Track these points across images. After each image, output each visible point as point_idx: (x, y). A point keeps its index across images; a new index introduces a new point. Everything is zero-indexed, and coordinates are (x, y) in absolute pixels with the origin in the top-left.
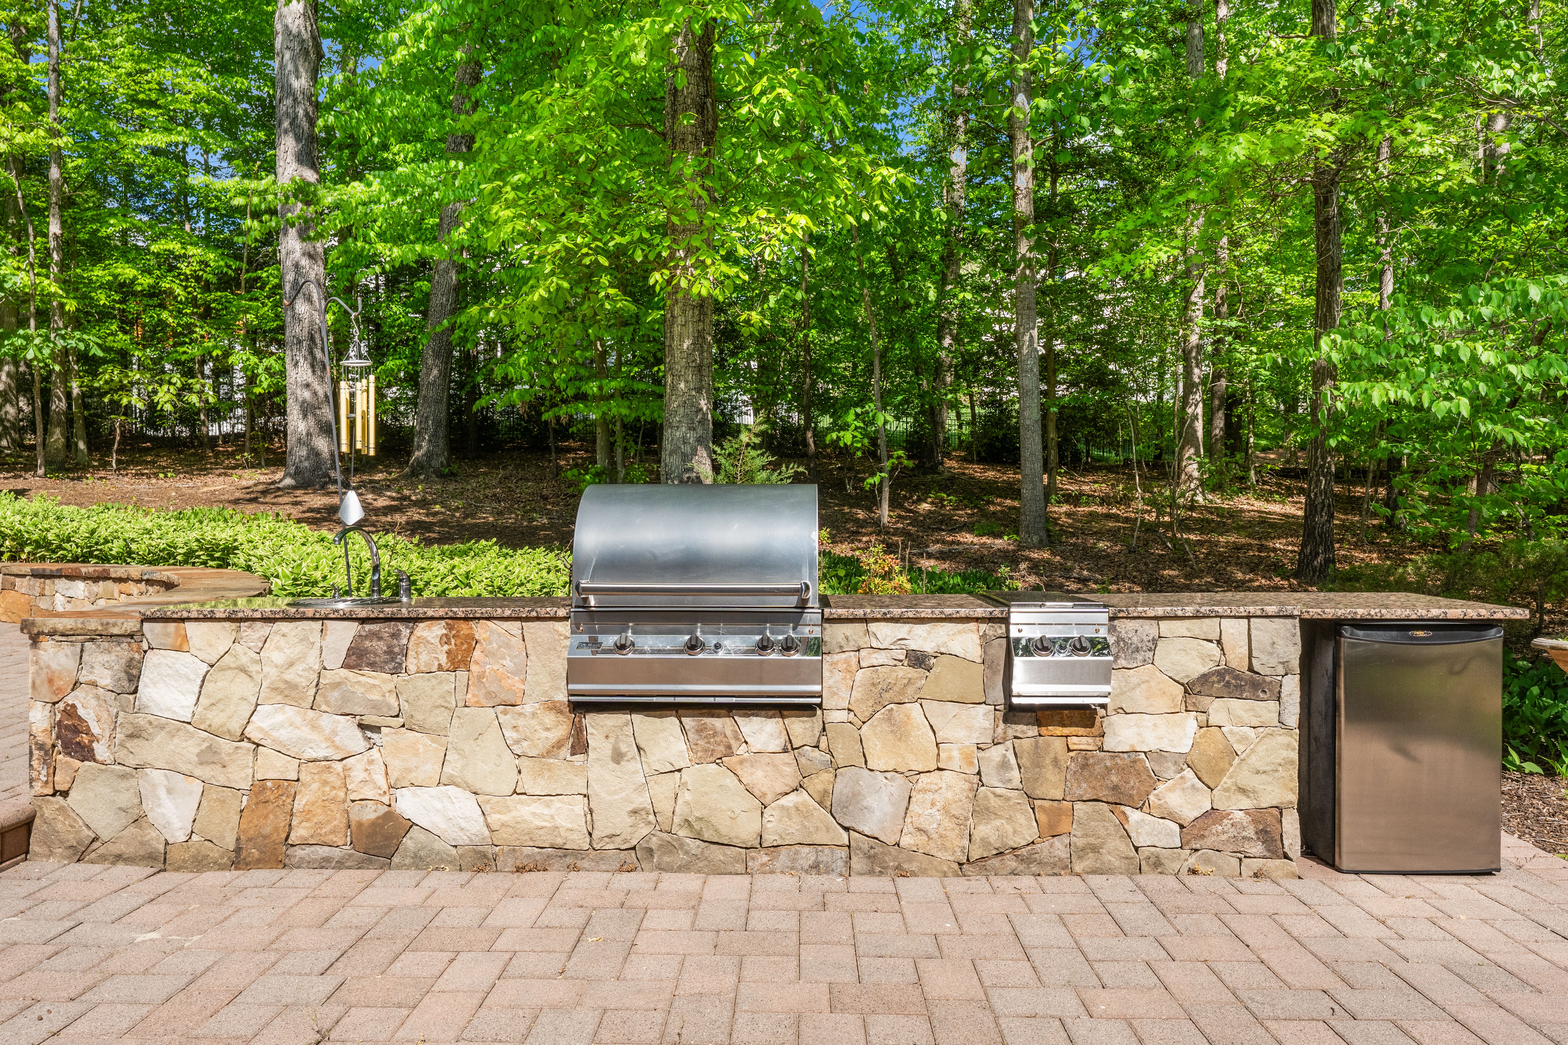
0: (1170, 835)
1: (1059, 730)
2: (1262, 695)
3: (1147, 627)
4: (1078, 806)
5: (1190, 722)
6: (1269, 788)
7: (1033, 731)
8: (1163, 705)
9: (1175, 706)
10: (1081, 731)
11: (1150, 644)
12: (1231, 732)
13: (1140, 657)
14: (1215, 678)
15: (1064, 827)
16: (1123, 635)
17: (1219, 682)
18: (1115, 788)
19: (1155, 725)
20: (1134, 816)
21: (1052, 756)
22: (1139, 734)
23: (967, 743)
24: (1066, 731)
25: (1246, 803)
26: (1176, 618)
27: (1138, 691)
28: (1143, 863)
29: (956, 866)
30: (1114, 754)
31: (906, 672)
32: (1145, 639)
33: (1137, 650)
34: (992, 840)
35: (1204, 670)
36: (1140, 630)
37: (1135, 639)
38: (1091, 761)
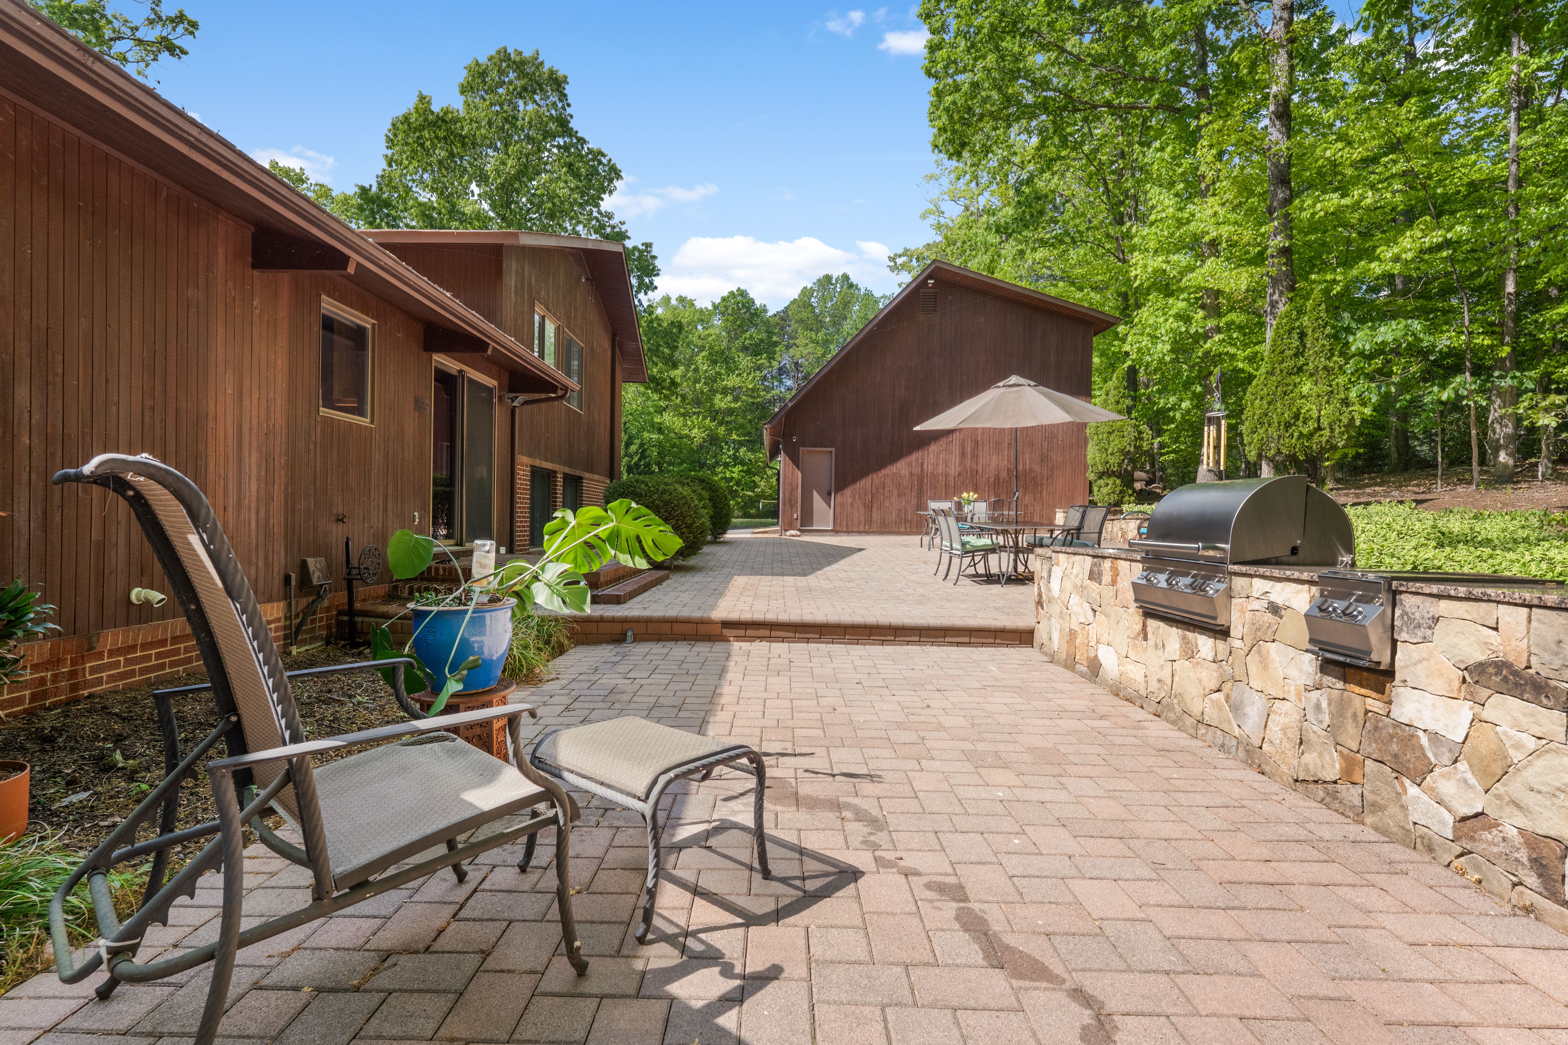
0: (1443, 823)
1: (1357, 689)
2: (1545, 701)
3: (1428, 604)
4: (1368, 762)
5: (1465, 711)
6: (1548, 814)
7: (1340, 685)
8: (1440, 686)
9: (1452, 691)
10: (1374, 695)
11: (1430, 622)
12: (1505, 733)
13: (1420, 633)
14: (1491, 670)
15: (1357, 778)
16: (1408, 609)
17: (1496, 674)
18: (1396, 756)
19: (1434, 705)
20: (1413, 790)
21: (1352, 710)
22: (1419, 711)
23: (1299, 683)
24: (1363, 691)
25: (1521, 821)
26: (1450, 597)
27: (1419, 667)
28: (1418, 840)
29: (1291, 781)
30: (1398, 724)
31: (1269, 617)
32: (1426, 616)
33: (1419, 626)
34: (1311, 767)
35: (1481, 657)
36: (1421, 606)
37: (1417, 615)
38: (1380, 724)
